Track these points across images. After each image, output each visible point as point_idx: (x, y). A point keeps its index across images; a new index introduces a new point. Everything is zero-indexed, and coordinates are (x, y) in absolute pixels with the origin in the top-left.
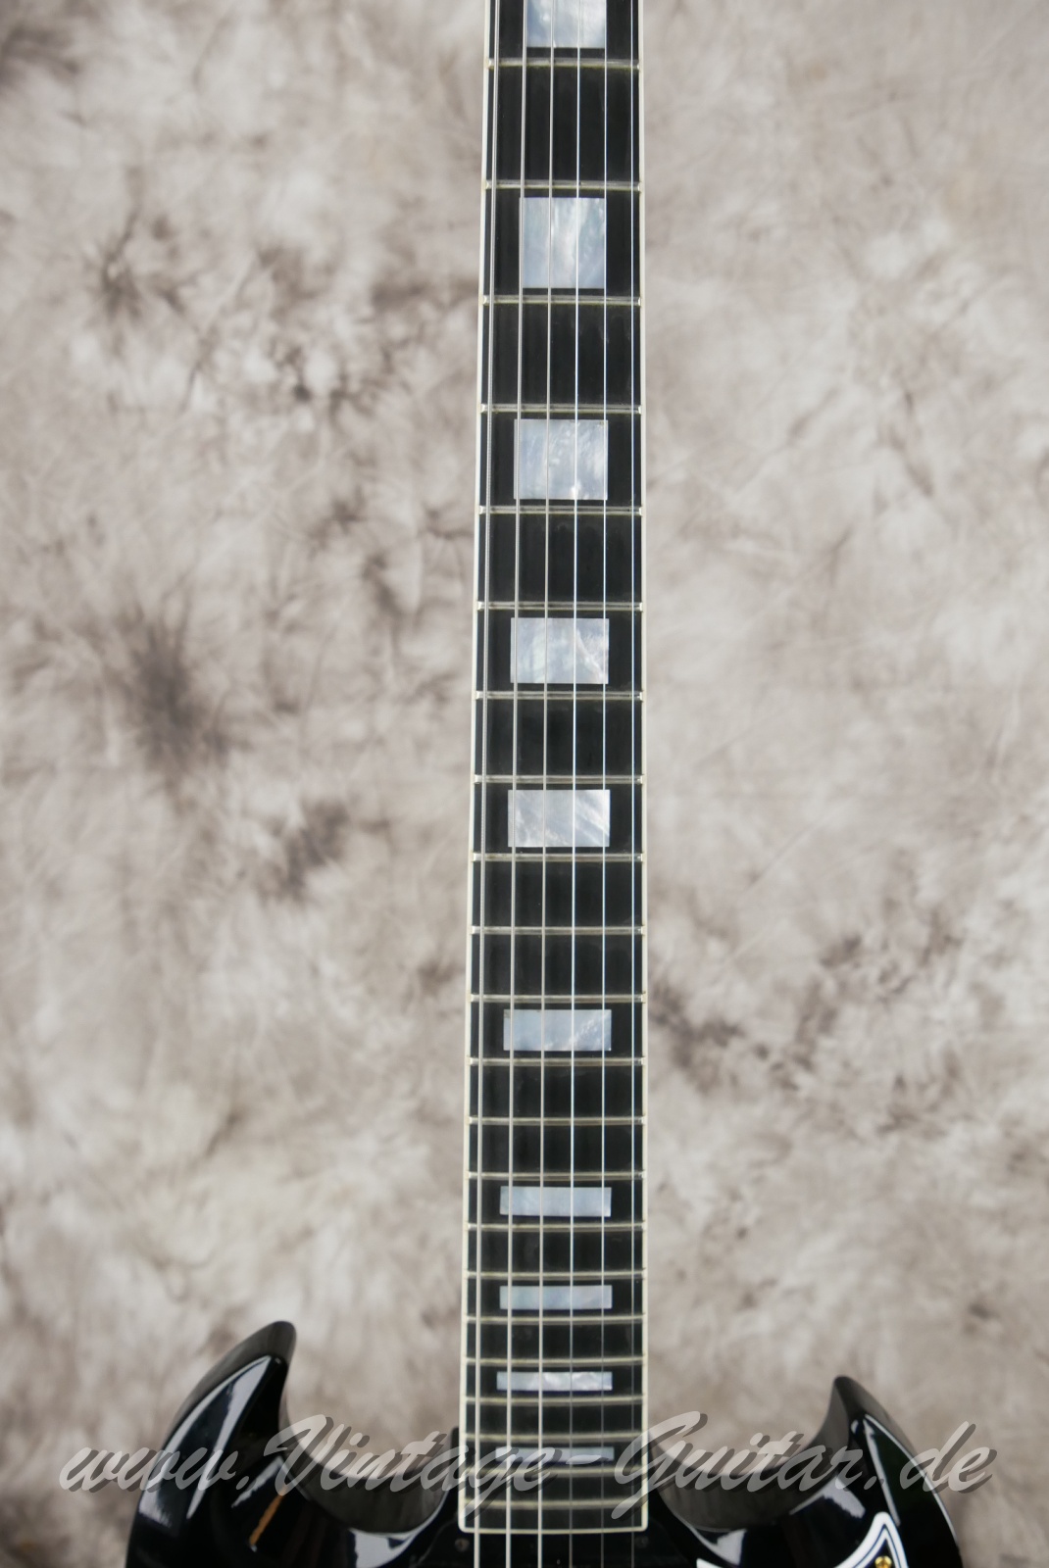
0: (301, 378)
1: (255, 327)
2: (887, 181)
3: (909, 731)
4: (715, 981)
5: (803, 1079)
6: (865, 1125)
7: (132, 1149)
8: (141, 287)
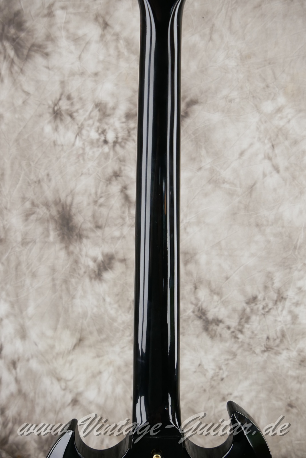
0: (105, 138)
1: (93, 124)
2: (268, 86)
3: (272, 239)
4: (215, 307)
5: (240, 336)
6: (258, 350)
7: (52, 347)
8: (63, 113)
